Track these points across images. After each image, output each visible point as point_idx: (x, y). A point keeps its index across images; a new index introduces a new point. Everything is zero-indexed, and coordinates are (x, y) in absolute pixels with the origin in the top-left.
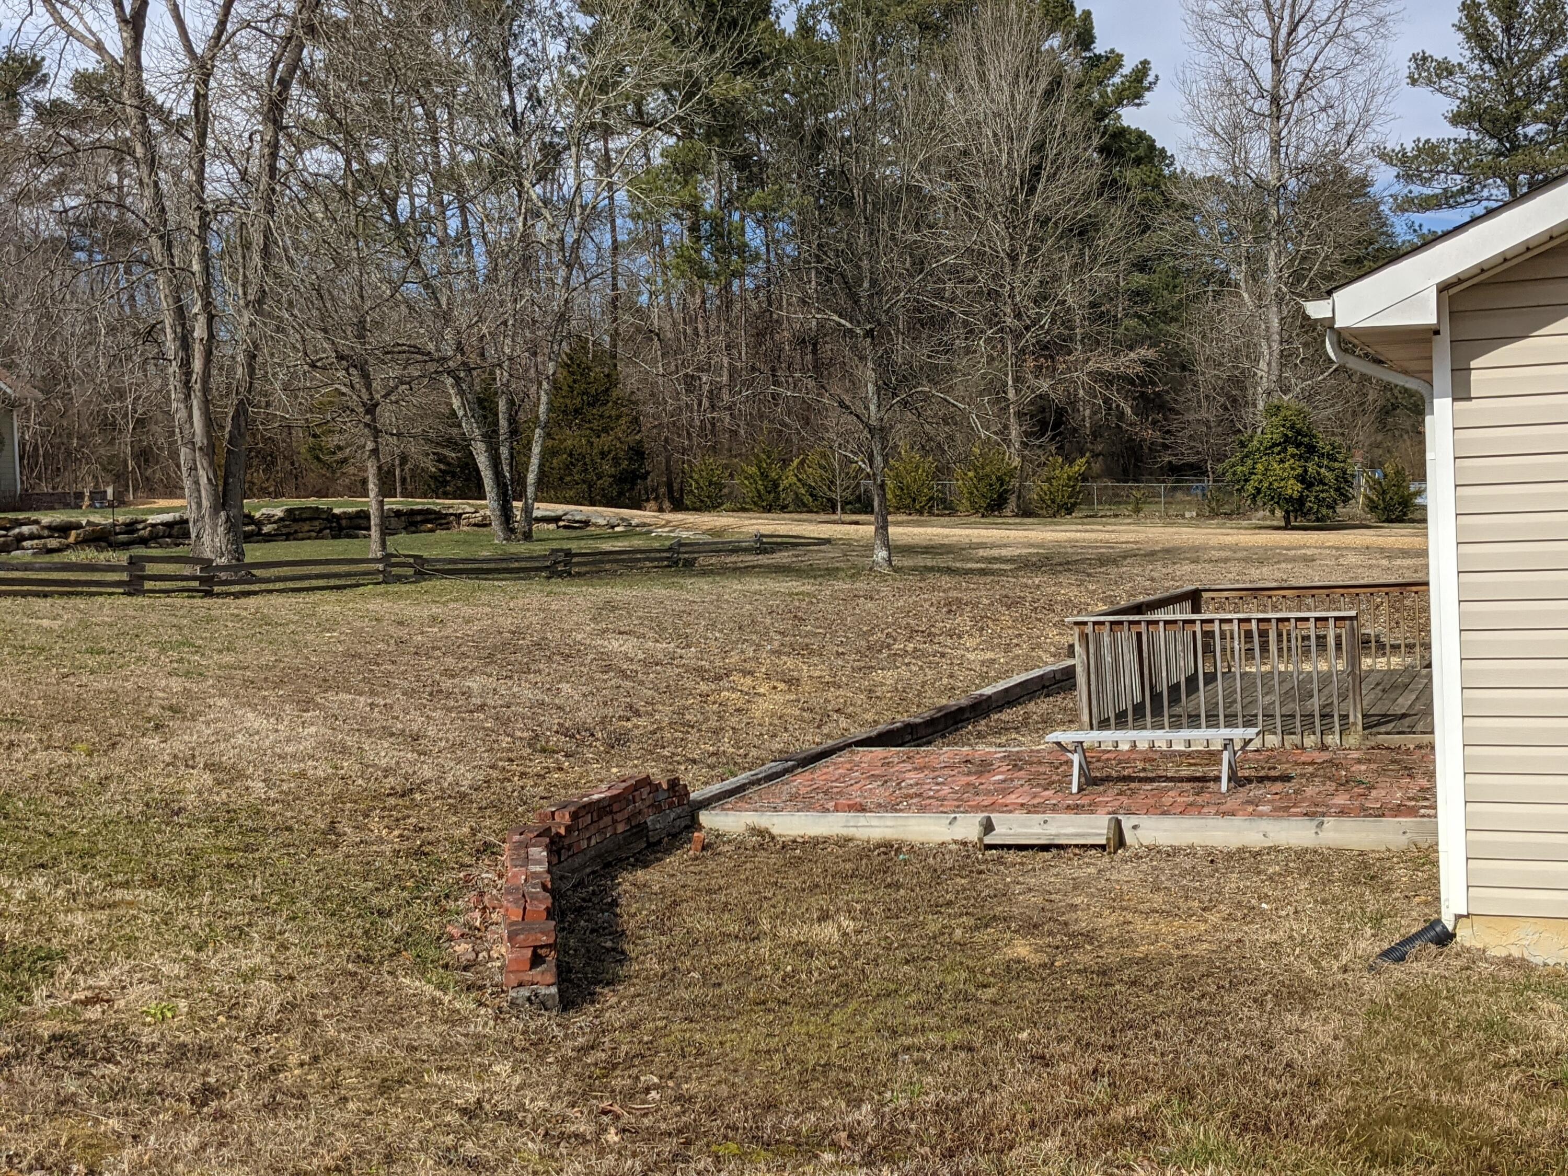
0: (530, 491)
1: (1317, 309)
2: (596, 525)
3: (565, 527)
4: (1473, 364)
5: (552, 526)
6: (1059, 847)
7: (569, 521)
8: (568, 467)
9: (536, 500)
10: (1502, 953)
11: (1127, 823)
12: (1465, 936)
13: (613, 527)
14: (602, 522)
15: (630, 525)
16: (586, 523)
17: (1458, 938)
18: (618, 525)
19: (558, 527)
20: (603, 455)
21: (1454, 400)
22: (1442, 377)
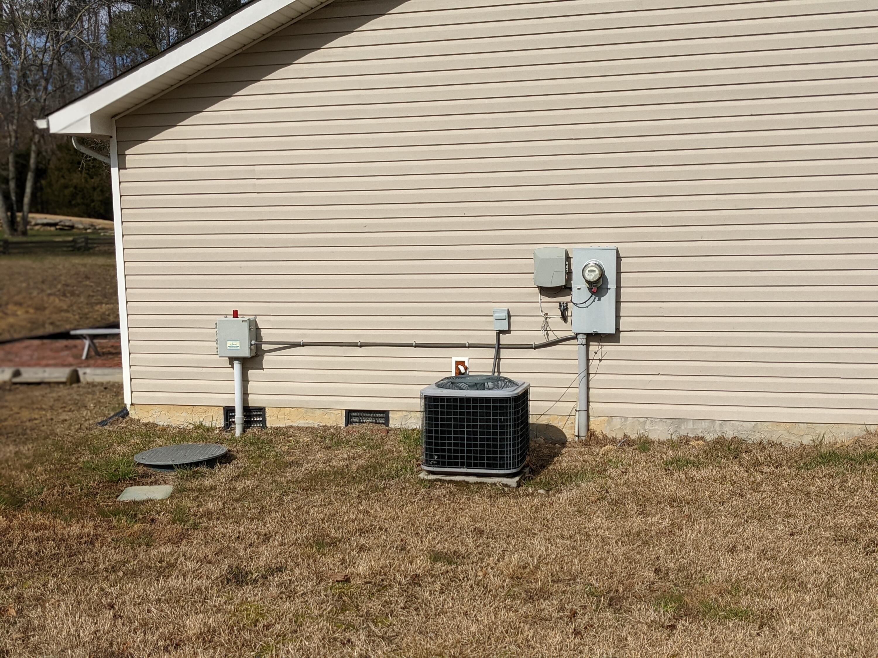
0: (26, 208)
1: (41, 124)
2: (78, 228)
3: (61, 229)
4: (127, 152)
5: (53, 229)
6: (49, 383)
7: (62, 226)
8: (74, 196)
9: (31, 212)
10: (145, 421)
11: (81, 372)
12: (133, 414)
13: (86, 229)
14: (81, 226)
15: (95, 229)
16: (72, 227)
17: (130, 415)
18: (89, 228)
19: (57, 229)
20: (94, 189)
21: (119, 169)
22: (114, 159)
